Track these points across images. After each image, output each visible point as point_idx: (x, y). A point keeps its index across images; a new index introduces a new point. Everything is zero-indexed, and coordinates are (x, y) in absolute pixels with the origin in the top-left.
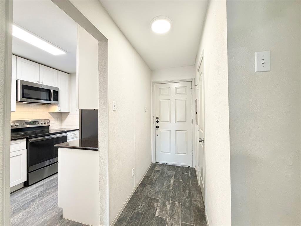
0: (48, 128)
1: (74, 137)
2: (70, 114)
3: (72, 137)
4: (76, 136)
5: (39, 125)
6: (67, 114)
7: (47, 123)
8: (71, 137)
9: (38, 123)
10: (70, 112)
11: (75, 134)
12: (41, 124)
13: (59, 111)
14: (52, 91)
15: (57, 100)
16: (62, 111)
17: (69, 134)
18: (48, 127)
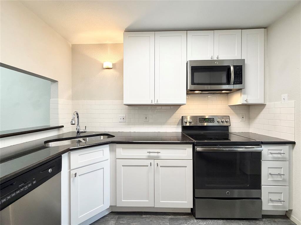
0: (228, 130)
1: (279, 158)
2: (266, 107)
3: (274, 158)
4: (285, 158)
5: (215, 124)
6: (260, 106)
7: (226, 121)
8: (270, 156)
9: (214, 121)
10: (267, 103)
11: (282, 152)
12: (218, 122)
13: (245, 102)
14: (232, 68)
15: (241, 83)
16: (251, 102)
17: (265, 150)
18: (227, 128)
